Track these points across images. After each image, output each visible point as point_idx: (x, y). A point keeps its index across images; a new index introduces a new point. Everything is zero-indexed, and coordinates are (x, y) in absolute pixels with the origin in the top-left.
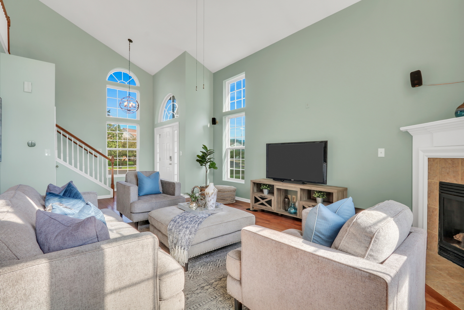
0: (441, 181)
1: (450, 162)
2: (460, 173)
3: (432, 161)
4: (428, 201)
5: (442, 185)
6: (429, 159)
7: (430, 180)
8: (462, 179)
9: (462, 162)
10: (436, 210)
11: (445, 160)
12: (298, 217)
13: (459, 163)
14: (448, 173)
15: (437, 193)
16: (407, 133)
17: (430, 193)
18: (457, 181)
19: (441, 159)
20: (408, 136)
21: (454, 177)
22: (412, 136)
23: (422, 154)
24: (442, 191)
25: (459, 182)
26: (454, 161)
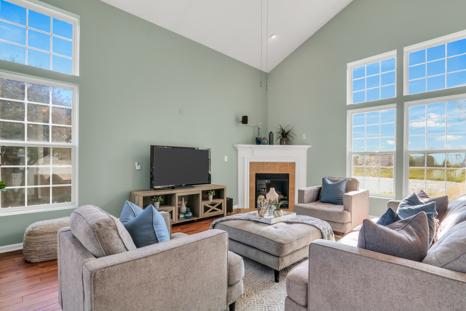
0: (256, 173)
1: (261, 164)
2: (266, 168)
3: (251, 164)
4: (250, 184)
5: (257, 175)
6: (250, 163)
7: (251, 173)
8: (267, 171)
9: (267, 164)
11: (259, 163)
12: (200, 218)
13: (265, 164)
14: (260, 169)
15: (254, 178)
16: (235, 148)
17: (250, 180)
18: (264, 172)
19: (256, 163)
20: (236, 150)
21: (263, 170)
22: (238, 150)
23: (246, 160)
24: (257, 178)
25: (266, 172)
26: (263, 163)
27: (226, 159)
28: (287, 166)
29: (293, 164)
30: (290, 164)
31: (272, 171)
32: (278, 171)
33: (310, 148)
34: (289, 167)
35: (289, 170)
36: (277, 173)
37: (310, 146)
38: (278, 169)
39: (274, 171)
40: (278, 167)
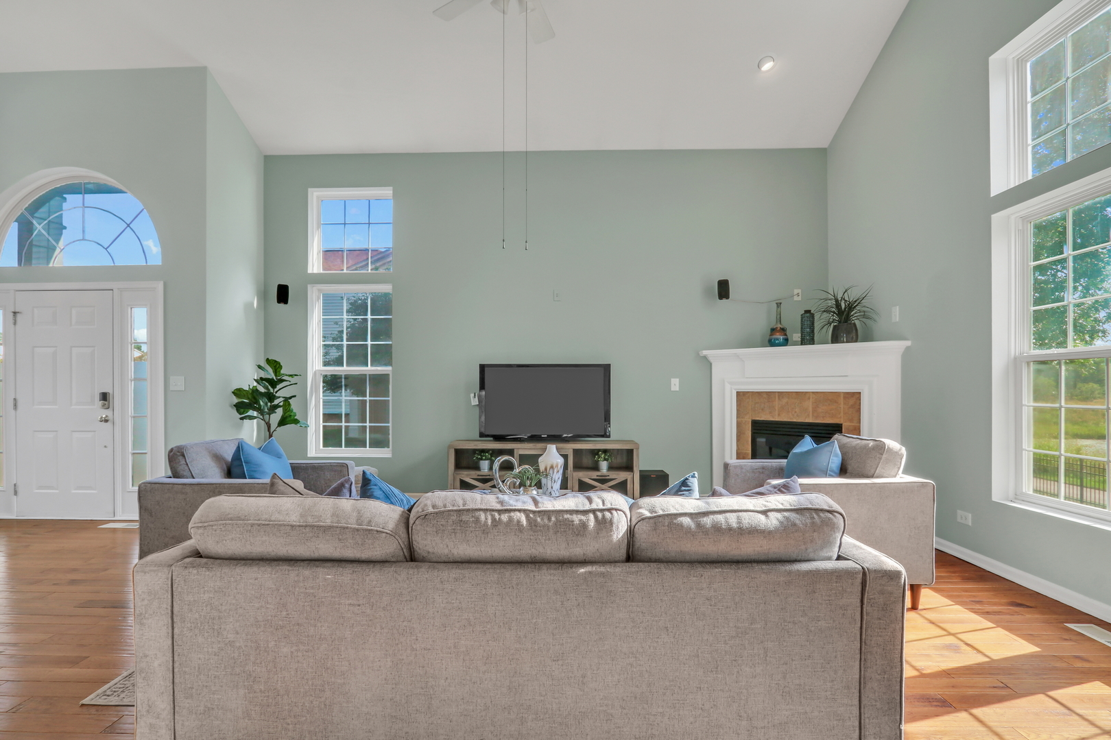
0: (754, 419)
1: (765, 396)
2: (777, 408)
3: (741, 395)
4: (737, 445)
5: (755, 424)
6: (738, 394)
7: (739, 420)
8: (779, 415)
9: (778, 396)
10: (748, 454)
11: (759, 394)
13: (775, 397)
14: (762, 410)
15: (749, 434)
16: (705, 358)
17: (739, 436)
18: (773, 417)
19: (753, 393)
20: (707, 364)
21: (770, 413)
22: (711, 364)
23: (728, 386)
24: (755, 431)
25: (777, 419)
26: (769, 395)
27: (675, 384)
28: (836, 402)
29: (853, 397)
30: (845, 398)
31: (793, 415)
32: (808, 415)
33: (908, 348)
34: (842, 406)
35: (842, 414)
36: (807, 421)
37: (908, 343)
38: (811, 409)
39: (797, 416)
40: (809, 405)
